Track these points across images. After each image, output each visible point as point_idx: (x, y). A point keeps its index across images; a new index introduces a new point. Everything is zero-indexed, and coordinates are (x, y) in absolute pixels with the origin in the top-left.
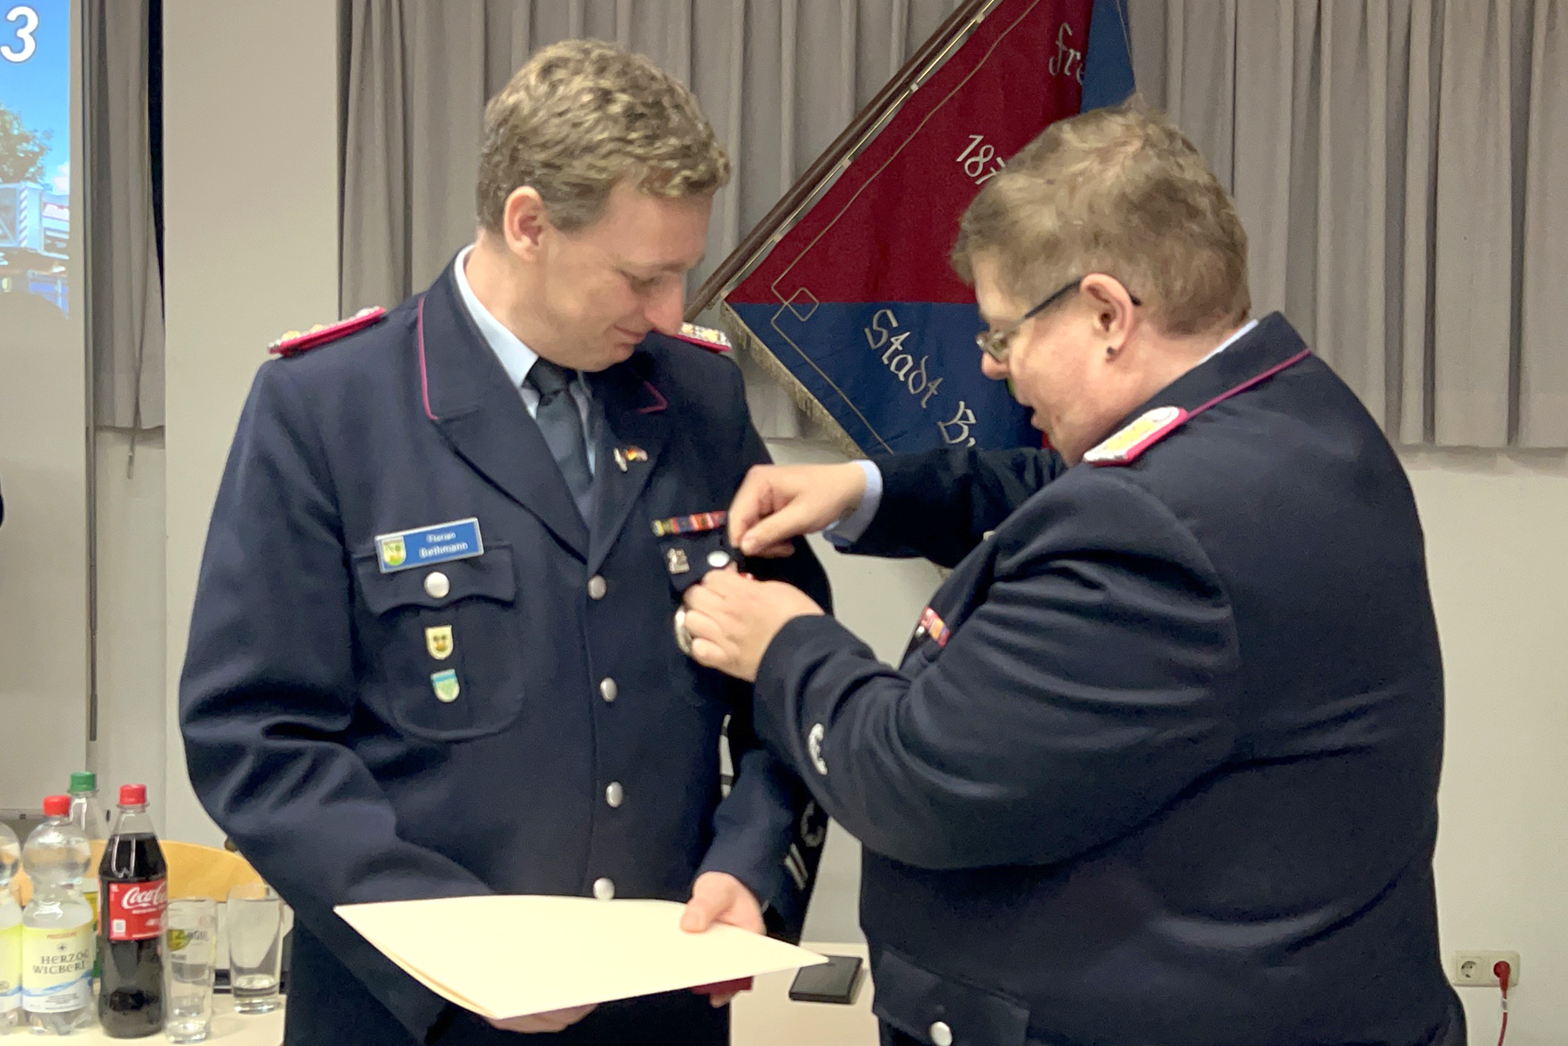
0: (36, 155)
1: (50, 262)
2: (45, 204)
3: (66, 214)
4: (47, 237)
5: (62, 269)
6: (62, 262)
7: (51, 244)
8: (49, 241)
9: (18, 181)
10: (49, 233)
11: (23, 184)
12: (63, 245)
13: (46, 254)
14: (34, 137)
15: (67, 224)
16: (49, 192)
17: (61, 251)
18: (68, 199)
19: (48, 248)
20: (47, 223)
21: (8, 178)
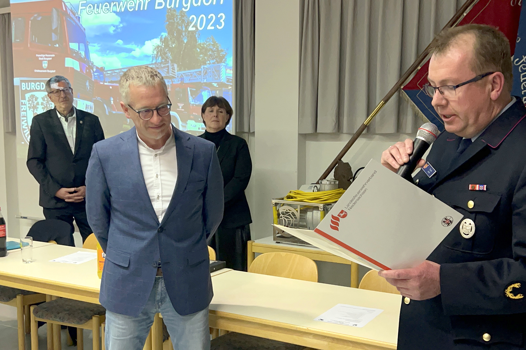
0: (225, 55)
1: (228, 86)
2: (227, 69)
3: (231, 72)
4: (227, 78)
5: (231, 87)
6: (231, 86)
8: (228, 80)
9: (221, 63)
10: (228, 77)
12: (231, 81)
13: (227, 83)
14: (224, 50)
15: (232, 75)
16: (228, 66)
18: (232, 67)
19: (228, 81)
20: (227, 75)
21: (218, 63)
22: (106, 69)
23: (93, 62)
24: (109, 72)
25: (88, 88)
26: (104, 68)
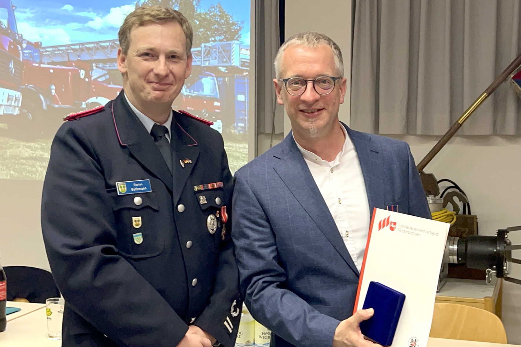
0: (238, 30)
1: (243, 71)
2: (241, 49)
3: (248, 52)
4: (242, 61)
5: (247, 73)
6: (247, 71)
7: (243, 64)
9: (232, 41)
11: (233, 42)
12: (248, 64)
13: (241, 68)
14: (238, 24)
15: (249, 56)
16: (243, 44)
17: (246, 67)
18: (249, 46)
20: (242, 56)
21: (228, 40)
22: (43, 46)
23: (21, 35)
24: (48, 49)
25: (12, 71)
26: (40, 43)
